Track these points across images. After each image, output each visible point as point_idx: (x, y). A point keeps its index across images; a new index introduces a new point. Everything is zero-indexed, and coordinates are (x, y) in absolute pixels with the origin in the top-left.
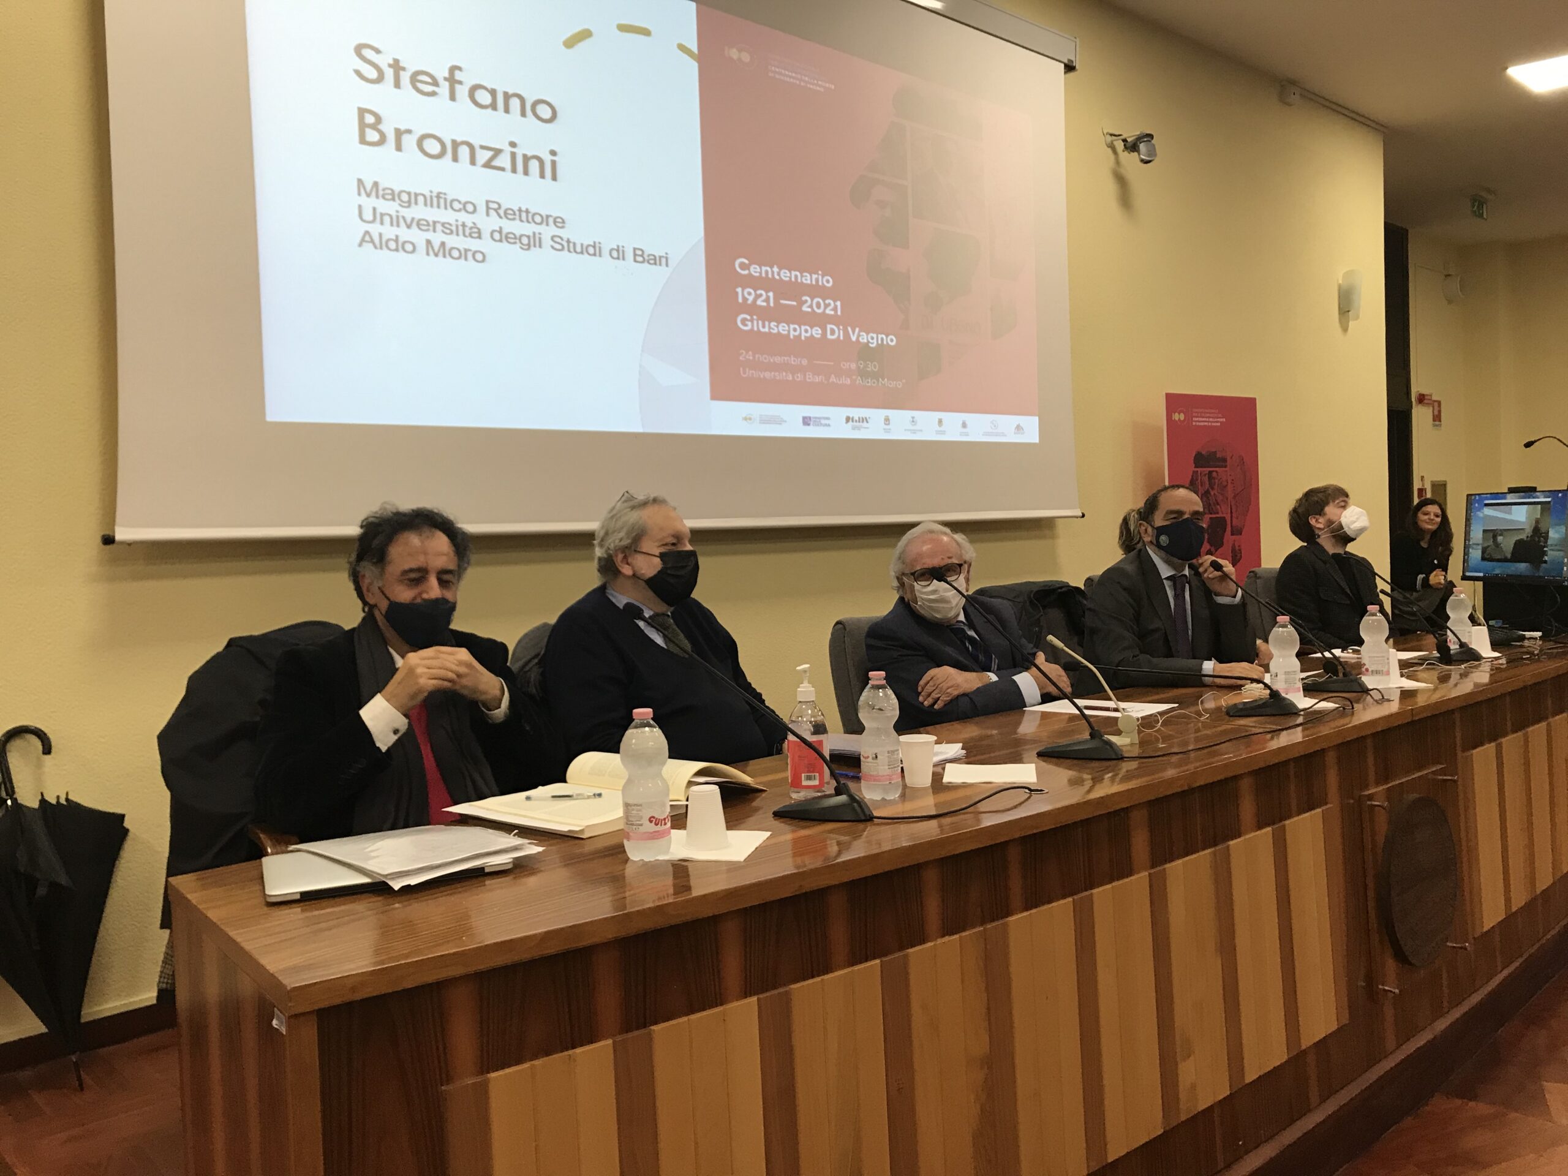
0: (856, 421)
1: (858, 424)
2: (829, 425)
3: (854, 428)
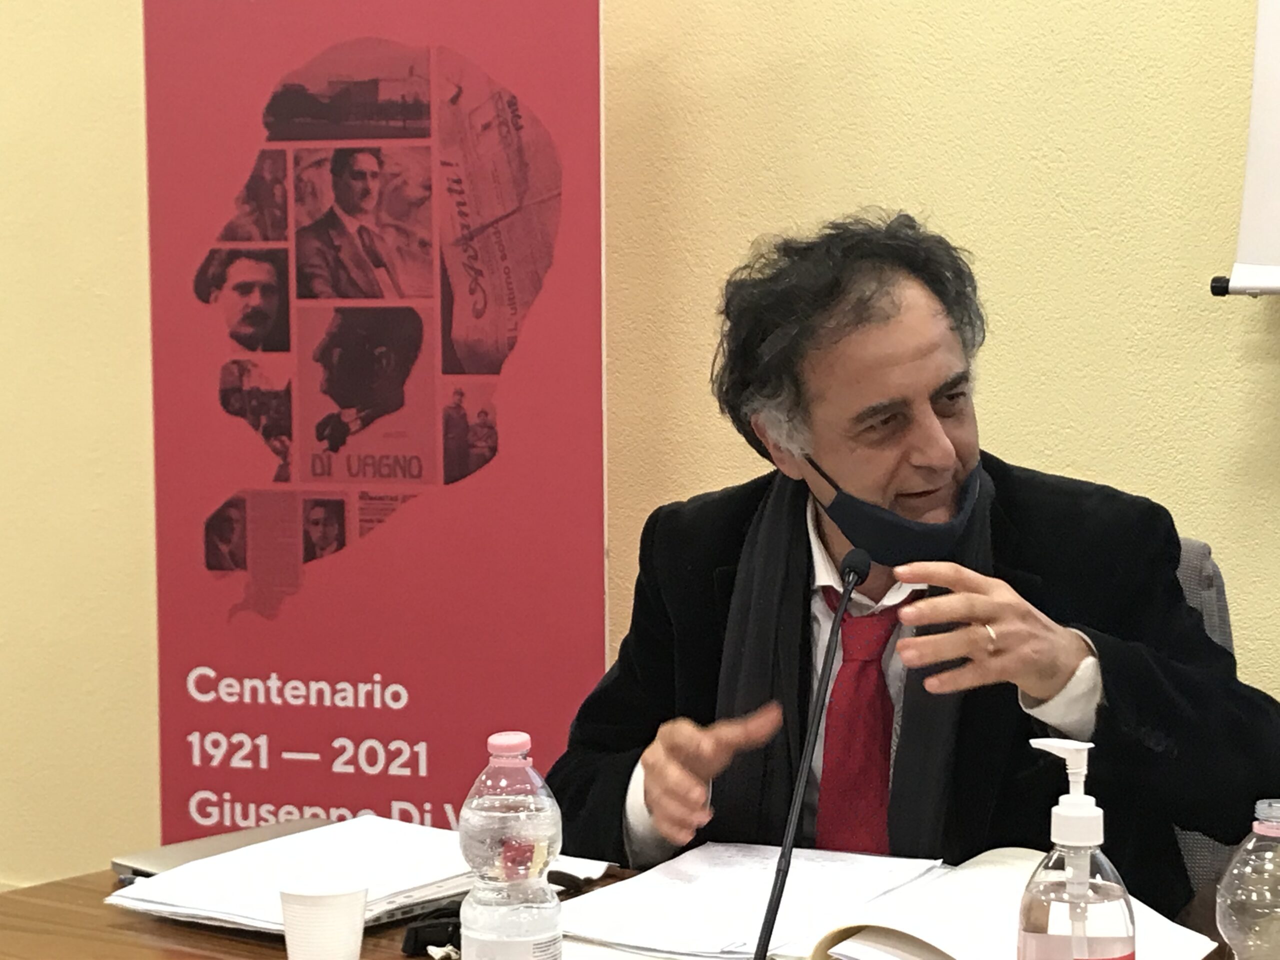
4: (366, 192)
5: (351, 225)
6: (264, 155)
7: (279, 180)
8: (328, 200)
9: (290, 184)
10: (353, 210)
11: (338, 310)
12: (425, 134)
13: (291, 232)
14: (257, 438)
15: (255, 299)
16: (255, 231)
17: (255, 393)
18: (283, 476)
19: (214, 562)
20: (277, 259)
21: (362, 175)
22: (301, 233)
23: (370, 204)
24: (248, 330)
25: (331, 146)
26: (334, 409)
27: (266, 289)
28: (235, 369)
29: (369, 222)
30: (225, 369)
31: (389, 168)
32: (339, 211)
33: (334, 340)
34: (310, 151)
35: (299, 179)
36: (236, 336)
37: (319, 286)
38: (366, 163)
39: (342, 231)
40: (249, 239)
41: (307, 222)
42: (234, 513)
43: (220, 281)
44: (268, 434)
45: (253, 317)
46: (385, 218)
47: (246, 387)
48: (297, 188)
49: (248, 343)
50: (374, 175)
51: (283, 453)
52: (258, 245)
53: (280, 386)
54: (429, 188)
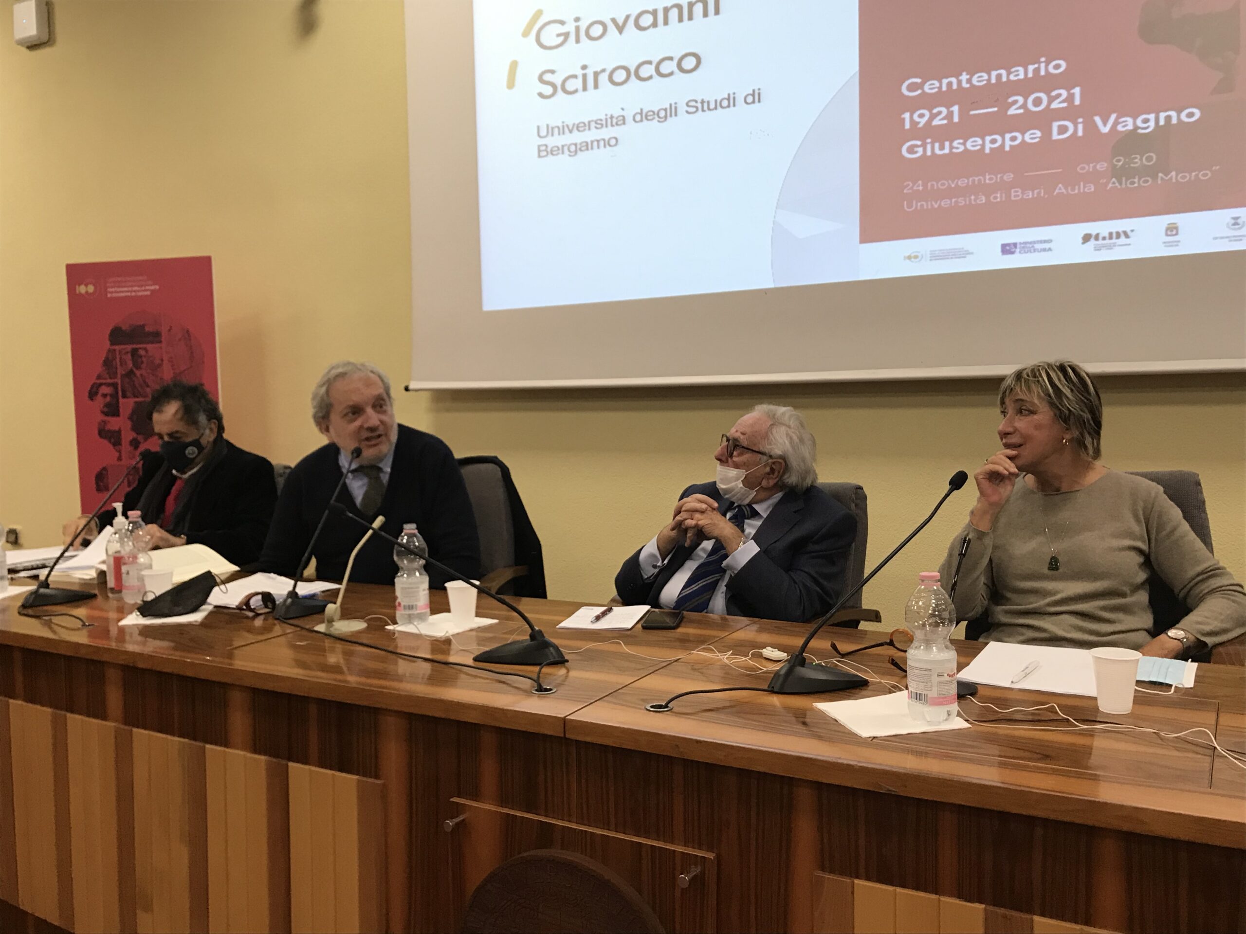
0: (1104, 238)
1: (1107, 241)
2: (1050, 249)
3: (1098, 249)
4: (142, 362)
5: (138, 373)
6: (109, 351)
7: (114, 359)
8: (130, 365)
9: (118, 360)
10: (138, 368)
11: (136, 402)
12: (160, 342)
13: (119, 376)
14: (111, 447)
15: (108, 399)
16: (107, 376)
17: (109, 431)
18: (120, 459)
19: (99, 489)
20: (114, 386)
21: (141, 357)
22: (122, 376)
23: (144, 366)
24: (106, 410)
25: (129, 347)
26: (135, 435)
27: (111, 395)
28: (103, 423)
29: (143, 372)
30: (99, 424)
31: (150, 354)
32: (134, 370)
33: (134, 412)
34: (124, 349)
35: (121, 358)
36: (103, 412)
37: (128, 394)
38: (142, 352)
39: (135, 375)
40: (105, 379)
41: (123, 372)
42: (104, 472)
43: (97, 393)
44: (114, 445)
45: (107, 405)
46: (149, 371)
47: (106, 429)
48: (120, 361)
49: (106, 414)
50: (145, 356)
51: (120, 452)
52: (109, 381)
53: (117, 429)
54: (162, 360)
